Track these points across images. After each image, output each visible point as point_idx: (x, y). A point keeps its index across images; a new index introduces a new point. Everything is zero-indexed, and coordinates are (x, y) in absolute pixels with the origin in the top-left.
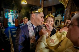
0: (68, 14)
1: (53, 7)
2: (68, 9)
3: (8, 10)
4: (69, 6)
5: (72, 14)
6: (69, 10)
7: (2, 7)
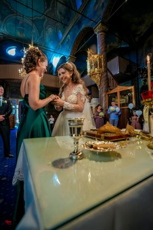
0: (104, 95)
1: (92, 87)
2: (102, 88)
3: (16, 100)
4: (103, 83)
5: (108, 95)
6: (104, 89)
7: (8, 97)
